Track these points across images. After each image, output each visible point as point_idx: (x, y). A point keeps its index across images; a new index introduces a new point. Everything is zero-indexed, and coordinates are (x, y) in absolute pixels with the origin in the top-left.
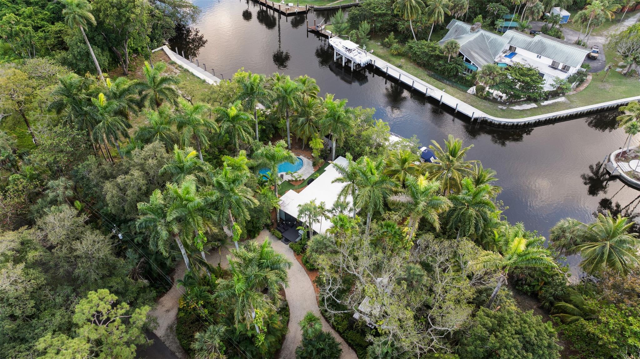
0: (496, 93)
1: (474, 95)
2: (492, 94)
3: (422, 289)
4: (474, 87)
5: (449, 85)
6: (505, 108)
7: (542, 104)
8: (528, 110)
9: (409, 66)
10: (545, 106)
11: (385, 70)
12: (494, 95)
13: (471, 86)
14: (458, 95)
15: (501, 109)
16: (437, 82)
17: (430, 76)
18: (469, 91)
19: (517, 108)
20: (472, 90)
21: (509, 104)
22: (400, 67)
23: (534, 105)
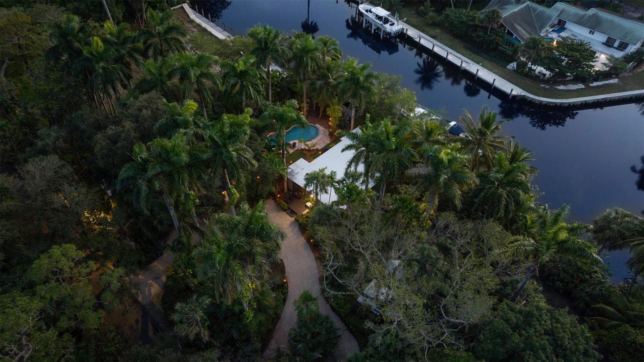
0: (539, 69)
1: (514, 71)
2: (534, 71)
3: (436, 274)
4: (515, 63)
5: (486, 59)
6: (547, 87)
7: (591, 85)
8: (573, 90)
9: (444, 37)
10: (594, 87)
11: (417, 40)
12: (537, 72)
13: (511, 62)
14: (496, 71)
15: (544, 88)
16: (474, 56)
17: (466, 48)
18: (509, 67)
19: (562, 87)
20: (513, 66)
21: (553, 83)
22: (434, 37)
23: (582, 86)
